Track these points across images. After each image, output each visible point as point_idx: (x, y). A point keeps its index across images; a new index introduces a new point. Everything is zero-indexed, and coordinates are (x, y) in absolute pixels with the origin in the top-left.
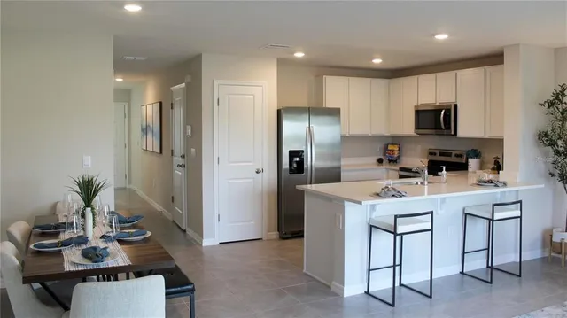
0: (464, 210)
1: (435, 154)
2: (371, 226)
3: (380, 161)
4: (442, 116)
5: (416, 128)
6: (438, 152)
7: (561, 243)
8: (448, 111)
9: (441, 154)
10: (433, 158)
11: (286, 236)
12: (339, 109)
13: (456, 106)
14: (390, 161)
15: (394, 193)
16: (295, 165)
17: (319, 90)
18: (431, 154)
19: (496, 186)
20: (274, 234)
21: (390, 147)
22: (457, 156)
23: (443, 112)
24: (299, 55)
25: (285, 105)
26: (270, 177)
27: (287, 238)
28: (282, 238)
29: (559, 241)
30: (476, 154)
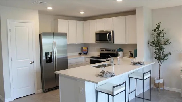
0: (129, 75)
1: (103, 50)
2: (97, 91)
3: (80, 54)
4: (108, 35)
5: (96, 41)
6: (104, 50)
7: (159, 84)
8: (110, 33)
9: (106, 50)
10: (102, 52)
11: (46, 91)
12: (66, 33)
13: (113, 31)
14: (84, 54)
15: (110, 75)
16: (48, 59)
17: (56, 25)
18: (101, 50)
19: (142, 65)
20: (41, 91)
21: (84, 48)
22: (113, 51)
23: (108, 34)
24: (50, 8)
25: (43, 32)
26: (37, 65)
27: (47, 92)
28: (45, 91)
29: (158, 83)
30: (121, 50)
